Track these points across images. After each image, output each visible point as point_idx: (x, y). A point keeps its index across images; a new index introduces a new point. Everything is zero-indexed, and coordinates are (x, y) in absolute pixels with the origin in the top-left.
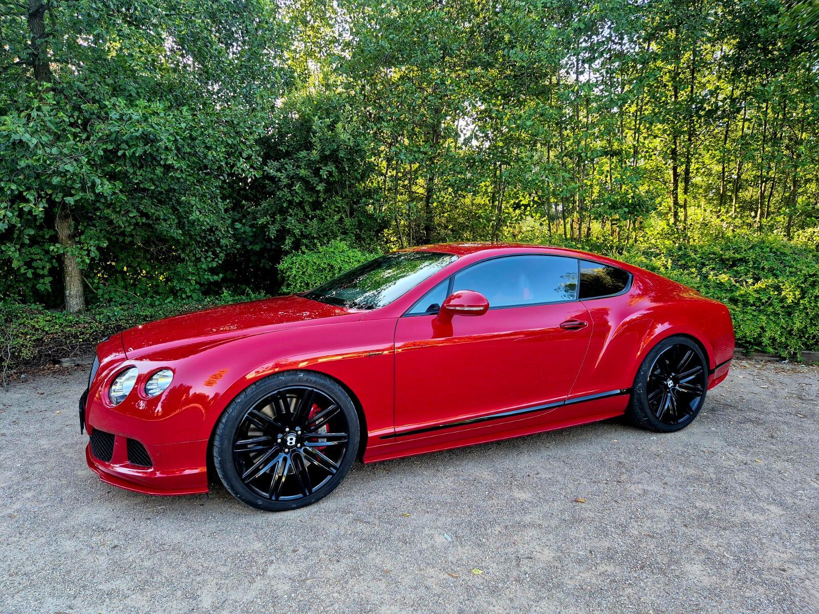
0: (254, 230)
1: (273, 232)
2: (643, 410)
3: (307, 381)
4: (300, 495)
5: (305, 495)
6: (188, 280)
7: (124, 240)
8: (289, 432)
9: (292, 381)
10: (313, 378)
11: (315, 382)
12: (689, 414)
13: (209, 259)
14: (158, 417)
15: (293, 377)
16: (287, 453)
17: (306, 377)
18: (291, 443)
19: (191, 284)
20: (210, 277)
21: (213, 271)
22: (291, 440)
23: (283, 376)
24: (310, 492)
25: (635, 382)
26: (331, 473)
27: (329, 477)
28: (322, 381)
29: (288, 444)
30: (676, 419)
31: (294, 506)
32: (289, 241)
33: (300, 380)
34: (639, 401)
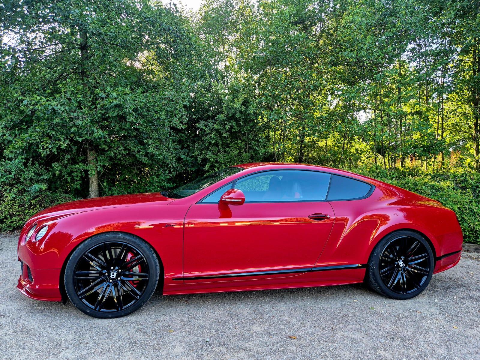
0: (192, 159)
1: (199, 160)
2: (376, 280)
3: (123, 239)
4: (115, 310)
5: (118, 310)
7: (121, 163)
8: (112, 270)
9: (114, 238)
10: (128, 237)
11: (128, 240)
13: (166, 174)
15: (115, 235)
17: (123, 236)
18: (113, 277)
20: (165, 184)
21: (169, 181)
22: (113, 275)
23: (108, 235)
24: (122, 309)
25: (370, 260)
26: (136, 299)
27: (134, 301)
28: (133, 240)
29: (111, 277)
30: (405, 290)
32: (208, 166)
33: (119, 238)
34: (373, 274)
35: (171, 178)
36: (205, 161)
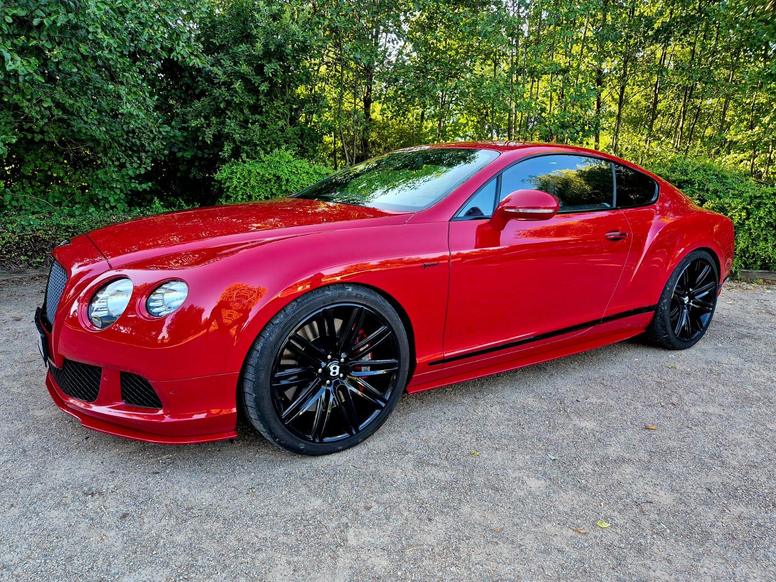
0: (185, 134)
1: (209, 135)
2: (664, 327)
3: (356, 297)
4: (346, 435)
5: (351, 434)
6: (112, 188)
8: (331, 360)
9: (340, 296)
10: (363, 293)
11: (365, 299)
12: (700, 330)
13: (135, 165)
14: (163, 343)
15: (341, 291)
16: (329, 385)
17: (355, 292)
18: (334, 373)
19: (115, 193)
20: (137, 185)
21: (140, 178)
22: (334, 369)
23: (329, 290)
24: (358, 431)
25: (662, 299)
26: (380, 407)
27: (377, 412)
28: (373, 297)
29: (331, 374)
31: (340, 448)
32: (227, 148)
33: (349, 295)
34: (663, 318)
35: (148, 173)
36: (220, 138)
